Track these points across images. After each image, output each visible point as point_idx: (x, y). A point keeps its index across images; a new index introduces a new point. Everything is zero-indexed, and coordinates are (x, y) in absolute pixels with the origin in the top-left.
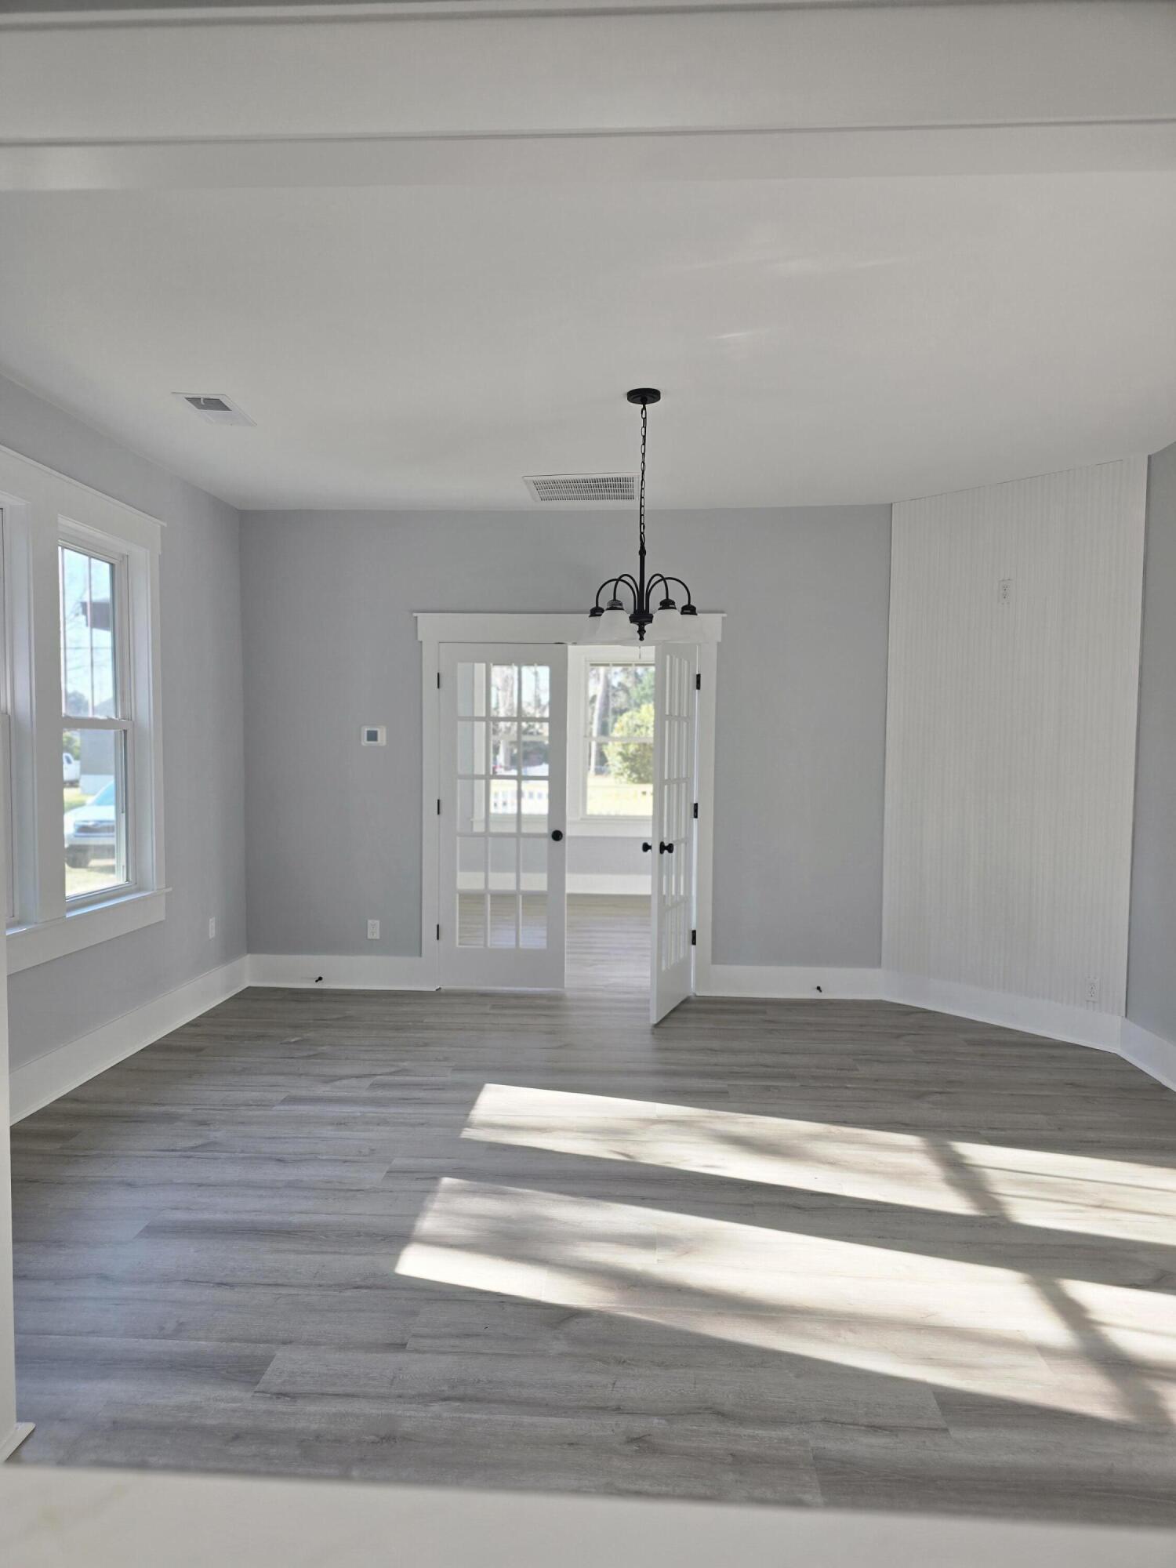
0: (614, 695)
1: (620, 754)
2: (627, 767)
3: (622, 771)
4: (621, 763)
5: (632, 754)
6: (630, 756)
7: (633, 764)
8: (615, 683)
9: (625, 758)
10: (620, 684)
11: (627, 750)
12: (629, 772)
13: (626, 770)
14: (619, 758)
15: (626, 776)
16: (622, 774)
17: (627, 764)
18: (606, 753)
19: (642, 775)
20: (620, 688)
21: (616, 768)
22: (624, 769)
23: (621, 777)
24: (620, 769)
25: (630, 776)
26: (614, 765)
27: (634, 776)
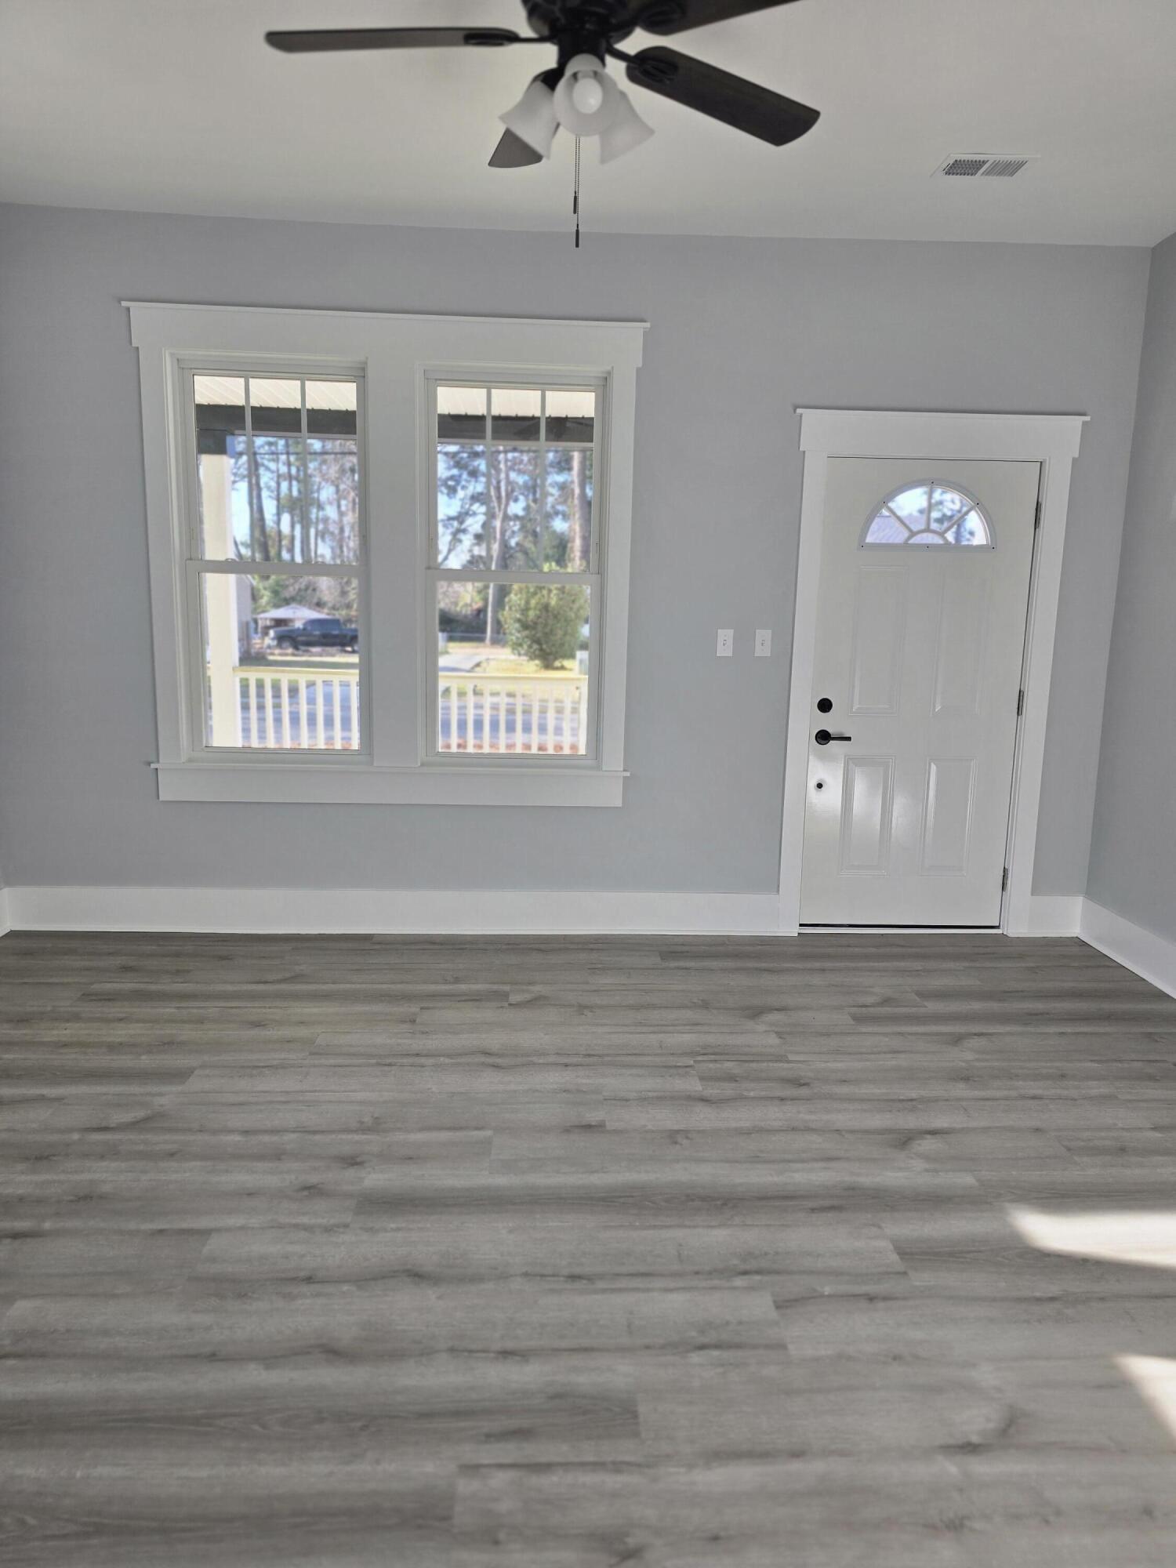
0: (511, 556)
1: (519, 621)
2: (527, 637)
3: (520, 641)
4: (519, 632)
5: (532, 621)
6: (531, 623)
7: (533, 632)
8: (513, 542)
9: (525, 626)
10: (517, 544)
11: (527, 616)
12: (529, 643)
13: (526, 640)
14: (517, 625)
15: (525, 647)
16: (521, 645)
17: (526, 633)
18: (502, 619)
19: (544, 646)
20: (518, 549)
21: (514, 638)
22: (523, 639)
23: (520, 649)
24: (518, 638)
25: (530, 647)
26: (511, 634)
27: (535, 646)
